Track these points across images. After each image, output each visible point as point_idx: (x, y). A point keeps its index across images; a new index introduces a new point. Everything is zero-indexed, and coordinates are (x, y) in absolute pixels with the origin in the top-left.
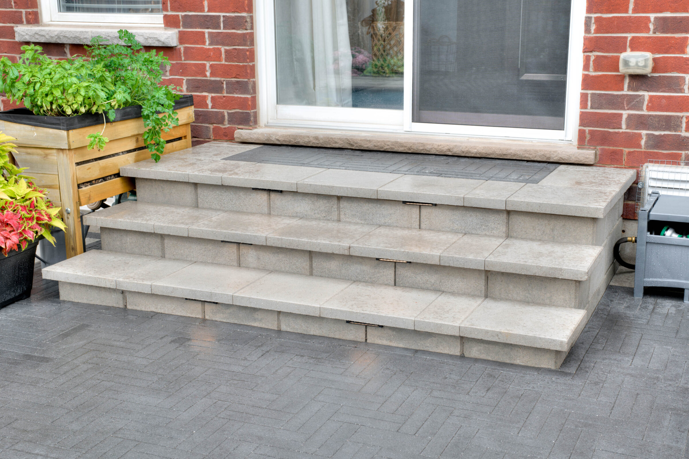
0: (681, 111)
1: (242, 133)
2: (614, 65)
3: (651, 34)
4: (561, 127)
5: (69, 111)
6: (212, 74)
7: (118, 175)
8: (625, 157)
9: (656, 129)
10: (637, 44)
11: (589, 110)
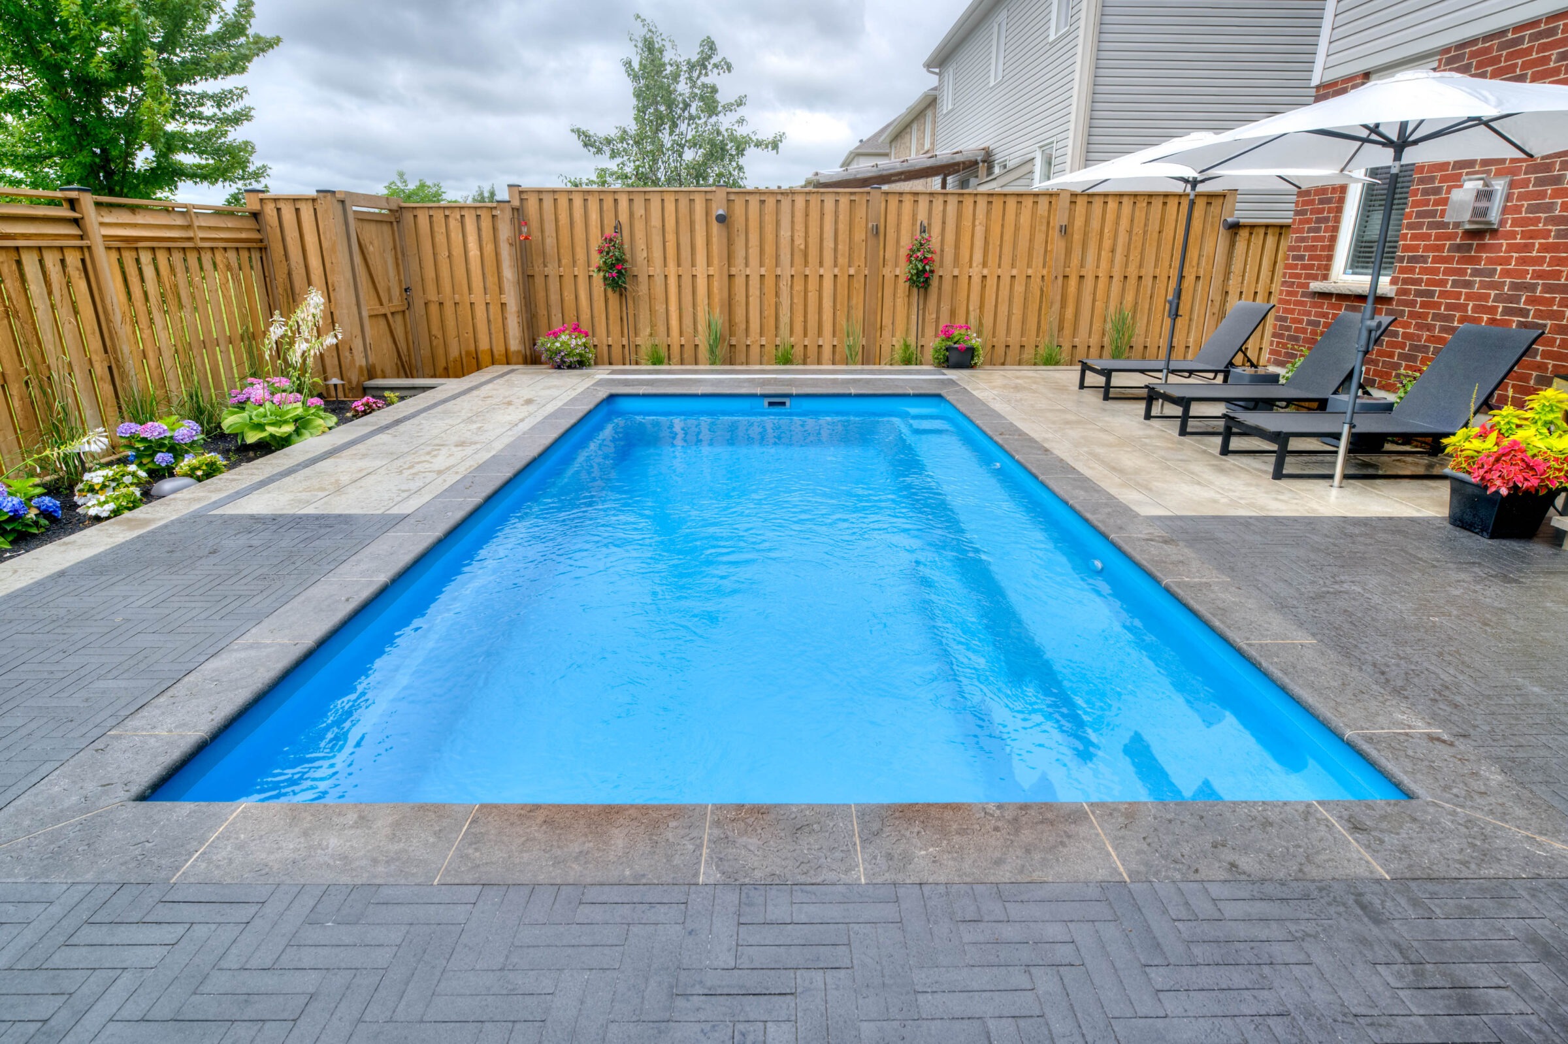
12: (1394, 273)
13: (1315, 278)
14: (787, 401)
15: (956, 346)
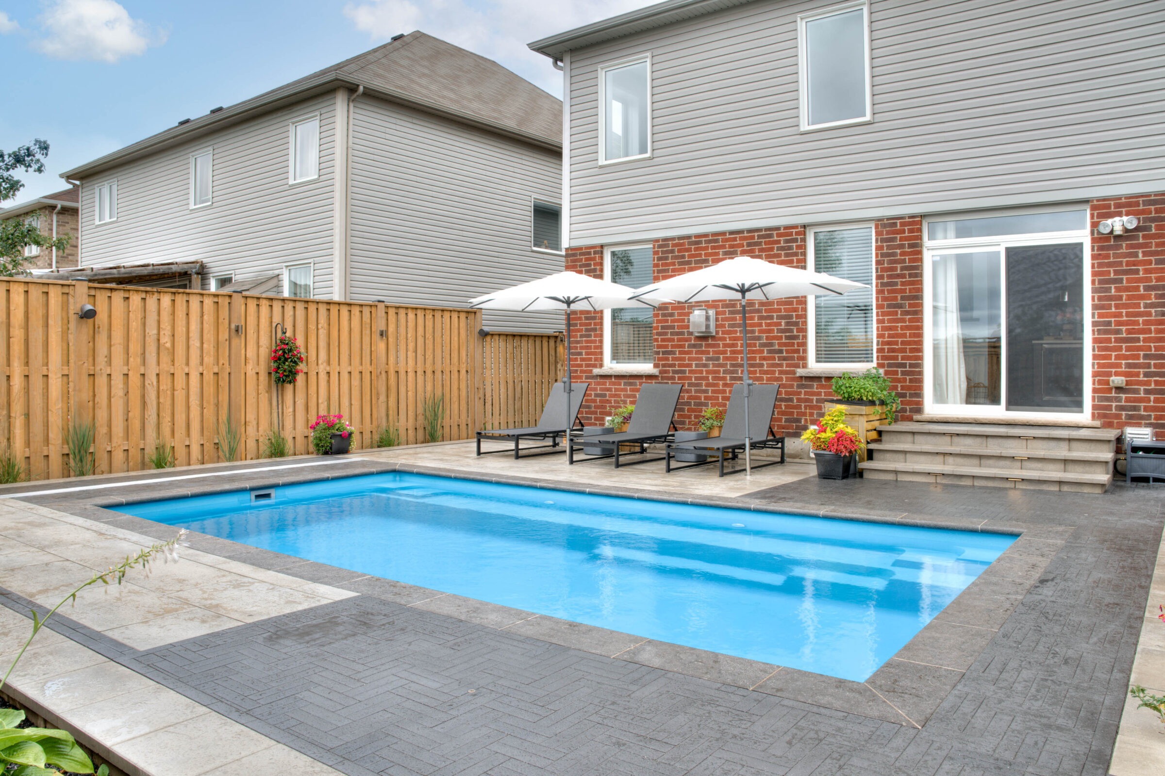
0: (1141, 402)
1: (916, 417)
2: (1107, 383)
3: (1123, 369)
4: (1082, 412)
5: (865, 398)
6: (901, 390)
7: (875, 430)
8: (1115, 424)
9: (1129, 411)
10: (1117, 374)
11: (1096, 403)
12: (655, 361)
13: (595, 366)
14: (272, 491)
15: (339, 433)
